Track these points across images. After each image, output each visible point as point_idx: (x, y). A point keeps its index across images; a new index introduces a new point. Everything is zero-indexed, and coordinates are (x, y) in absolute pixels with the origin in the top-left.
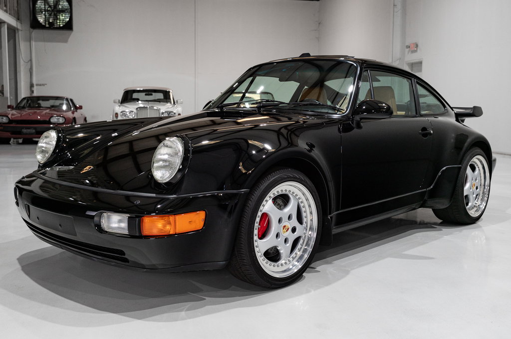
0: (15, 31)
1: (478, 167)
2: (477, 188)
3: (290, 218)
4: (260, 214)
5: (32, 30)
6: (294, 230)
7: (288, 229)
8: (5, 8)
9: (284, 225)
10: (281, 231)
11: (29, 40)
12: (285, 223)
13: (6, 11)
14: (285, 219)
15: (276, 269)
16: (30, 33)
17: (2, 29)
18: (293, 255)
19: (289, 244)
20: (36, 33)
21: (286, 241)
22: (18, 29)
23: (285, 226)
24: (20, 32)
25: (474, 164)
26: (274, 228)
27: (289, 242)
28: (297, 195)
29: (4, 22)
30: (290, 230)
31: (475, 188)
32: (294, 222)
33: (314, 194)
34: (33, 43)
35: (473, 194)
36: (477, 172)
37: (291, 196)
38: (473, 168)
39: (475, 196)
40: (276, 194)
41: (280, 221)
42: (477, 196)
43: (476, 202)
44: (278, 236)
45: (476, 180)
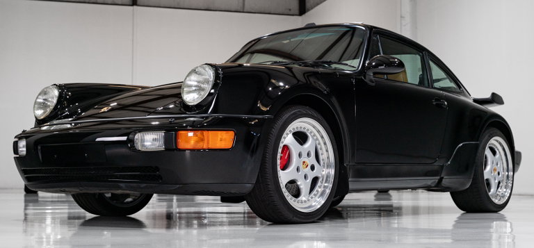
1: (499, 152)
2: (499, 174)
3: (308, 155)
4: (281, 145)
6: (313, 168)
7: (307, 166)
9: (304, 160)
10: (301, 167)
12: (304, 158)
14: (304, 154)
18: (315, 192)
19: (309, 181)
21: (306, 177)
23: (304, 162)
25: (495, 147)
26: (295, 160)
27: (309, 178)
28: (314, 135)
30: (309, 167)
31: (496, 173)
32: (312, 160)
35: (495, 179)
36: (497, 156)
37: (308, 134)
38: (494, 152)
39: (497, 181)
40: (296, 130)
41: (300, 155)
42: (499, 183)
43: (499, 190)
44: (298, 169)
45: (497, 164)
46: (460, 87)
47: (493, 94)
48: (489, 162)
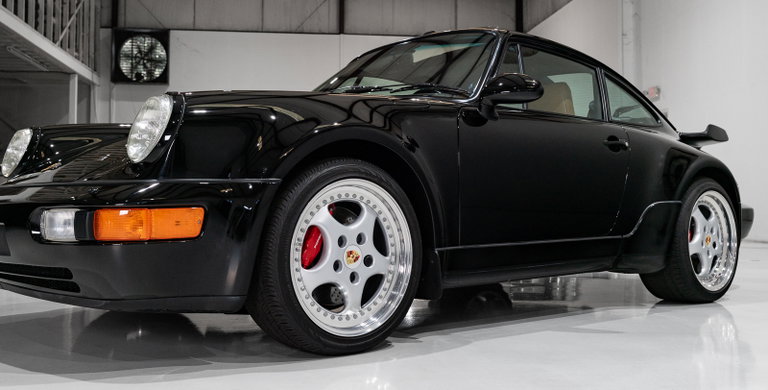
0: (90, 87)
1: (716, 213)
2: (714, 245)
3: (360, 239)
4: (303, 225)
5: (113, 84)
6: (368, 261)
7: (357, 258)
8: (76, 54)
9: (349, 249)
10: (344, 260)
11: (109, 98)
12: (351, 245)
13: (77, 58)
14: (351, 240)
15: (336, 323)
16: (111, 89)
17: (71, 82)
18: (370, 304)
19: (360, 284)
20: (119, 89)
21: (353, 277)
22: (94, 84)
23: (351, 252)
24: (97, 88)
25: (708, 206)
26: (332, 252)
27: (360, 279)
28: (375, 206)
29: (74, 73)
30: (361, 260)
31: (710, 244)
32: (369, 247)
33: (404, 207)
34: (114, 103)
35: (709, 254)
36: (713, 218)
37: (363, 205)
38: (706, 212)
39: (711, 257)
40: (336, 199)
41: (341, 241)
42: (715, 258)
43: (715, 268)
44: (337, 266)
45: (712, 231)
46: (657, 118)
47: (711, 127)
48: (699, 229)
